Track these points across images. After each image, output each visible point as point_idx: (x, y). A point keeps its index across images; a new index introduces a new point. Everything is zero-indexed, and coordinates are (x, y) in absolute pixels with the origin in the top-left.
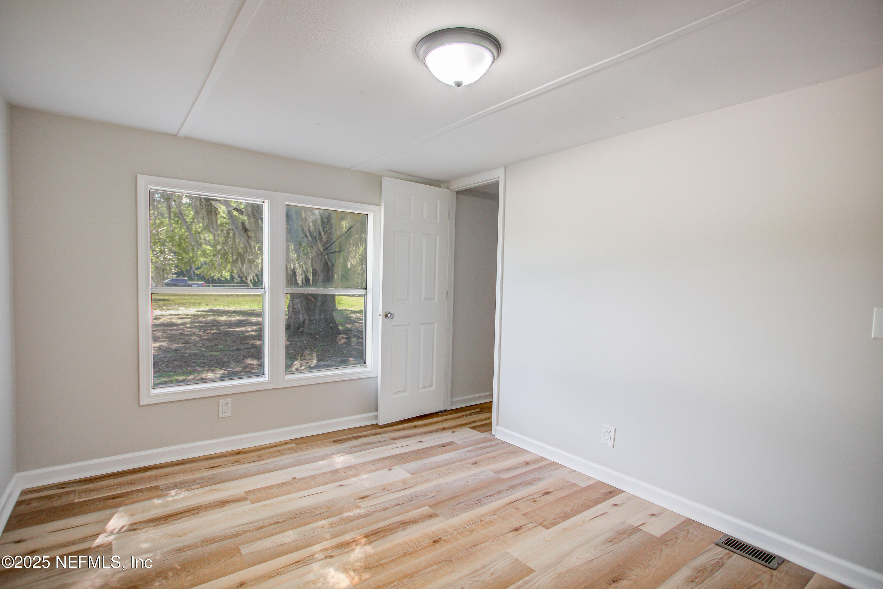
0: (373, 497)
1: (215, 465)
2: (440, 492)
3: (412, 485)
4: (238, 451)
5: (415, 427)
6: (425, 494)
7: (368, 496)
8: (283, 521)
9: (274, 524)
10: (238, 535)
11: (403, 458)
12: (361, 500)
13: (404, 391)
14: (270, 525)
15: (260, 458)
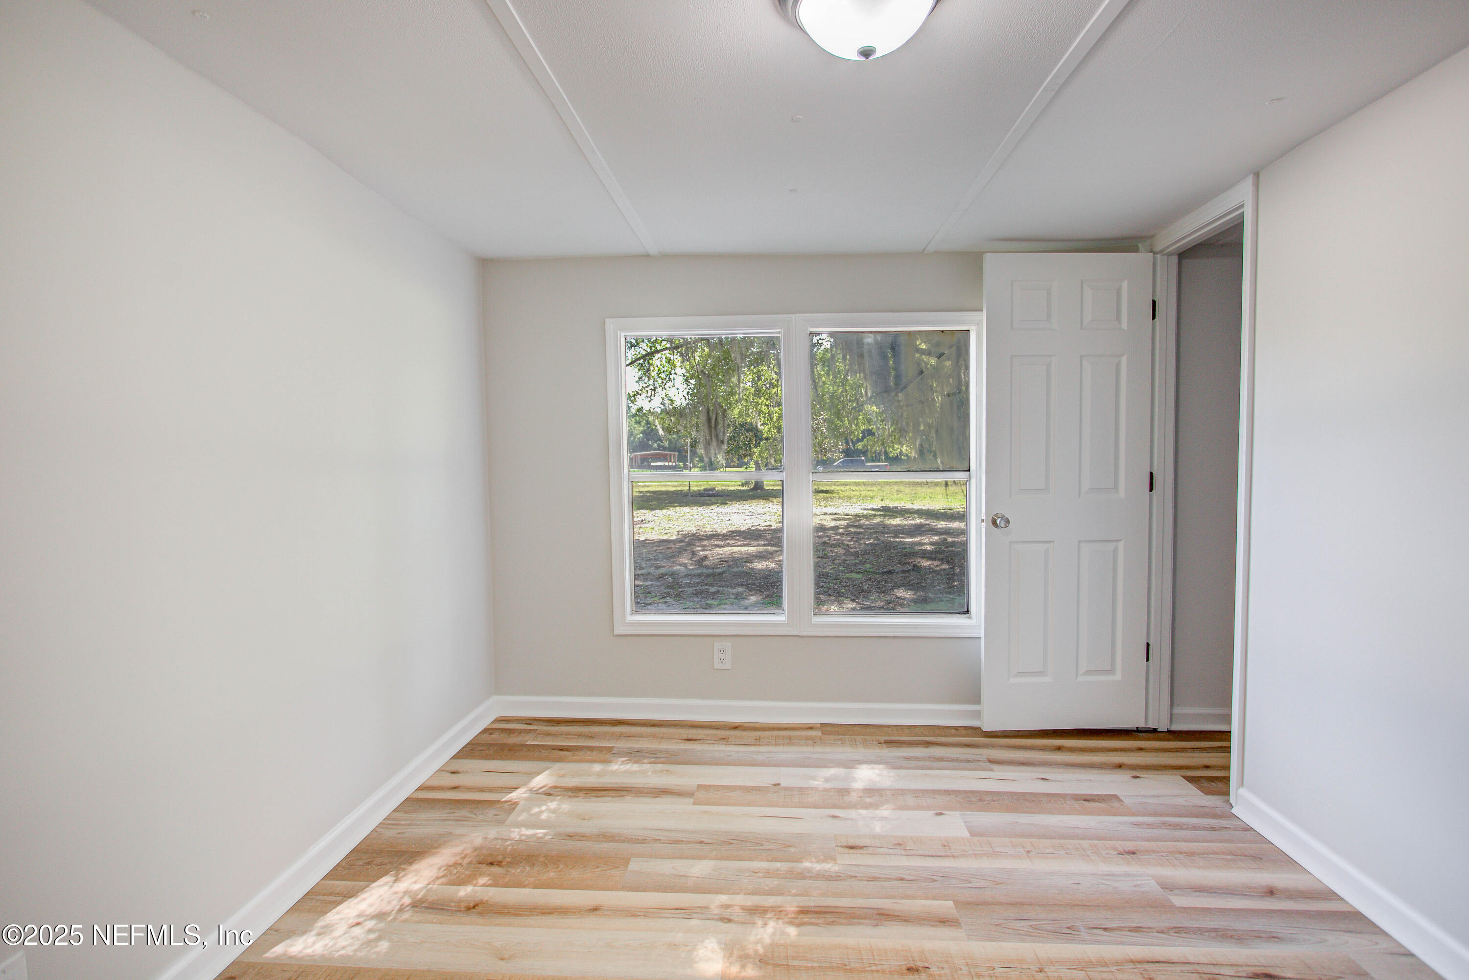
0: (871, 852)
1: (695, 737)
2: (1001, 884)
3: (954, 854)
4: (736, 725)
5: (1059, 748)
6: (965, 878)
7: (861, 848)
8: (710, 843)
9: (696, 842)
10: (643, 841)
11: (981, 800)
12: (846, 850)
13: (1041, 673)
14: (689, 842)
15: (757, 742)
